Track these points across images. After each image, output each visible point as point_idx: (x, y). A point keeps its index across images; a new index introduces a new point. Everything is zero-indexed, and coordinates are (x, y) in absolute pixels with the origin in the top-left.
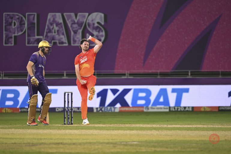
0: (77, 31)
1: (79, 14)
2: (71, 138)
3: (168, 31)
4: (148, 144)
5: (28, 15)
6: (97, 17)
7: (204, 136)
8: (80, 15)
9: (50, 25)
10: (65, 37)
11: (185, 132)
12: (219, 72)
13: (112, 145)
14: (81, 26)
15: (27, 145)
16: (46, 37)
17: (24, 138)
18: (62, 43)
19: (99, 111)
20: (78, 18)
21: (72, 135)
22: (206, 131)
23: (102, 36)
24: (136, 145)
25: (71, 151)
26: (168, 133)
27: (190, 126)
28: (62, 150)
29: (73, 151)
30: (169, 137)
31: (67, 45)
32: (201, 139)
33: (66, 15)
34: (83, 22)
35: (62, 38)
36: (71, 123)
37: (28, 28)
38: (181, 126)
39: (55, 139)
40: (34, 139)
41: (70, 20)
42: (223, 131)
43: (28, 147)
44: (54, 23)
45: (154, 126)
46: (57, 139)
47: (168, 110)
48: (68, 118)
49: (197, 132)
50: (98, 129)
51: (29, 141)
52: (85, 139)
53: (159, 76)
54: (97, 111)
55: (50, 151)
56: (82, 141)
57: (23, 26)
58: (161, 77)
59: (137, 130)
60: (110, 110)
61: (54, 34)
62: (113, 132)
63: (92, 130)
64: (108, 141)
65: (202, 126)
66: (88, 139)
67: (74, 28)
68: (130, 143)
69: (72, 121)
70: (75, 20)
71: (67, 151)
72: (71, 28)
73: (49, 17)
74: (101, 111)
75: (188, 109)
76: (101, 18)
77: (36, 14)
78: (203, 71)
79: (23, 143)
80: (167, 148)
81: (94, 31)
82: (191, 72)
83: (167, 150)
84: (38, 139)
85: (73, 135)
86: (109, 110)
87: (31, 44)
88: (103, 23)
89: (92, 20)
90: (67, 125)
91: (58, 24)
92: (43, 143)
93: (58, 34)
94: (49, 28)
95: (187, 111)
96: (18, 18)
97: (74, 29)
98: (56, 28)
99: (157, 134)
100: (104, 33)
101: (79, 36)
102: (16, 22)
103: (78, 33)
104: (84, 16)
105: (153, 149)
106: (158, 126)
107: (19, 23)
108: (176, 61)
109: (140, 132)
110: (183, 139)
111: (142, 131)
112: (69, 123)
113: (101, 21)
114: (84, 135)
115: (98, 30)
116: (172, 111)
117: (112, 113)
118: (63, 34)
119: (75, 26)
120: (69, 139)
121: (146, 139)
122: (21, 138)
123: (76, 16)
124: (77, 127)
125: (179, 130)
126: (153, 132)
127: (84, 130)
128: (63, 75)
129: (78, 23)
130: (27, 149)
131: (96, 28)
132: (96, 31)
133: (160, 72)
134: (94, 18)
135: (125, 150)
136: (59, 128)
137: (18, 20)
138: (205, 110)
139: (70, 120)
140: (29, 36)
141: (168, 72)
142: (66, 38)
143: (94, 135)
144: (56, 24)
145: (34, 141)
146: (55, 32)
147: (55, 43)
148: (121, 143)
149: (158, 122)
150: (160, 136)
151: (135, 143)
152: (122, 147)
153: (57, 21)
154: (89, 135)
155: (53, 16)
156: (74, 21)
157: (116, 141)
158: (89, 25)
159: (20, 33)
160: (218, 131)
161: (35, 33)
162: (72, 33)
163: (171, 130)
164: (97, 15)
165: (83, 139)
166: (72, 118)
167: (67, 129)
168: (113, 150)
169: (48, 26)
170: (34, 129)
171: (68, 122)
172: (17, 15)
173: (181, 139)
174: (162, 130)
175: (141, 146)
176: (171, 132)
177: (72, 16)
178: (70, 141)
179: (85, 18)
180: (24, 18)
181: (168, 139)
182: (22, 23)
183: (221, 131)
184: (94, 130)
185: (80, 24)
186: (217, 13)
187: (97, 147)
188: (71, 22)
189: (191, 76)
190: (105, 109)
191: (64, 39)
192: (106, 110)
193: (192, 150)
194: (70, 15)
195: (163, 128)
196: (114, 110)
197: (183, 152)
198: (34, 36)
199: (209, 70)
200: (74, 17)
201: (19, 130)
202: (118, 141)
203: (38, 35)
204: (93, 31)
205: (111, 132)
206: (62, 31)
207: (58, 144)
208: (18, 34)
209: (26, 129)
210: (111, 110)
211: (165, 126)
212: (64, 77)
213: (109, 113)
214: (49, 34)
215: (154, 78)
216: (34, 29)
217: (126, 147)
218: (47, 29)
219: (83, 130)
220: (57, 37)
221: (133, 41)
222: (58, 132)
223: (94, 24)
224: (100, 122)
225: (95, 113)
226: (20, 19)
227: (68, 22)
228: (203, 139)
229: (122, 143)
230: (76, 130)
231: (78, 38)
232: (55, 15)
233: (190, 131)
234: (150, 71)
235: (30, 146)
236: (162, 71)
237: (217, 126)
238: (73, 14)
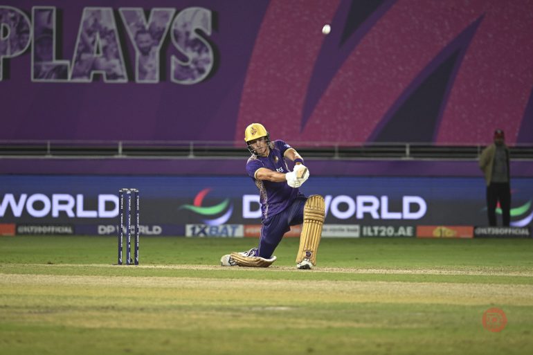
0: (149, 48)
1: (154, 10)
2: (135, 295)
3: (358, 53)
4: (313, 311)
5: (35, 10)
6: (197, 19)
7: (442, 294)
8: (155, 12)
9: (86, 35)
10: (120, 63)
11: (397, 284)
12: (476, 147)
13: (229, 313)
14: (159, 39)
15: (32, 311)
16: (78, 63)
17: (26, 296)
18: (115, 76)
19: (199, 233)
20: (151, 20)
21: (138, 290)
22: (446, 283)
23: (207, 61)
24: (286, 314)
25: (134, 326)
26: (358, 286)
27: (410, 271)
28: (114, 324)
29: (140, 326)
30: (362, 295)
31: (125, 81)
32: (435, 301)
33: (123, 12)
34: (164, 29)
35: (114, 66)
36: (134, 260)
37: (38, 41)
38: (388, 272)
39: (98, 299)
40: (49, 296)
41: (132, 24)
42: (485, 283)
43: (36, 316)
44: (96, 31)
45: (327, 270)
46: (104, 297)
47: (356, 235)
48: (129, 250)
49: (426, 285)
50: (198, 277)
51: (38, 301)
52: (167, 299)
53: (337, 154)
54: (193, 234)
55: (87, 325)
56: (162, 303)
57: (25, 36)
58: (342, 156)
59: (288, 279)
60: (225, 231)
61: (95, 55)
62: (232, 282)
63: (184, 278)
64: (220, 303)
65: (437, 272)
66: (175, 299)
67: (141, 42)
68: (271, 308)
69: (136, 255)
70: (145, 23)
71: (127, 326)
72: (134, 43)
73: (84, 16)
74: (202, 235)
75: (404, 233)
76: (204, 19)
77: (54, 8)
78: (438, 144)
79: (24, 305)
80: (357, 321)
81: (189, 49)
82: (411, 147)
83: (356, 325)
84: (58, 296)
85: (140, 288)
86: (222, 233)
87: (41, 77)
88: (209, 33)
89: (185, 25)
90: (126, 266)
91: (105, 33)
92: (69, 307)
93: (106, 55)
94: (84, 42)
95: (402, 236)
96: (14, 19)
97: (142, 45)
98: (101, 43)
99: (334, 290)
100: (210, 55)
101: (154, 61)
102: (7, 26)
103: (151, 53)
104: (166, 16)
105: (325, 323)
106: (336, 270)
107: (14, 29)
108: (377, 122)
109: (294, 284)
110: (393, 301)
111: (299, 281)
112: (129, 261)
113: (206, 26)
114: (166, 289)
115: (197, 48)
116: (367, 237)
117: (228, 238)
118: (117, 56)
119: (145, 37)
120: (129, 298)
121: (307, 300)
122: (19, 293)
123: (147, 15)
124: (147, 269)
125: (383, 281)
126: (323, 284)
127: (165, 278)
128: (117, 150)
129: (150, 31)
130: (35, 319)
131: (193, 44)
132: (194, 51)
133: (340, 147)
134: (188, 19)
135: (260, 326)
136: (107, 273)
137: (12, 23)
138: (443, 235)
139: (131, 255)
140: (37, 59)
141: (359, 147)
142: (123, 66)
143: (187, 288)
144: (101, 33)
145: (50, 301)
146: (98, 52)
147: (98, 77)
148: (250, 310)
149: (334, 261)
150: (341, 294)
151: (283, 308)
152: (253, 317)
153: (103, 26)
154: (176, 288)
155: (93, 14)
156: (143, 27)
157: (238, 304)
158: (177, 36)
159: (18, 53)
160: (473, 284)
161: (51, 52)
162: (138, 54)
163: (366, 281)
164: (195, 13)
165: (163, 299)
166: (136, 248)
167: (124, 275)
168: (232, 326)
169: (82, 37)
170: (48, 274)
171: (128, 258)
172: (12, 11)
173: (387, 301)
174: (345, 280)
175: (296, 317)
176: (365, 286)
177: (139, 14)
178: (132, 303)
179: (168, 20)
180: (26, 18)
181: (359, 301)
182: (21, 30)
183: (481, 285)
184: (188, 278)
185: (156, 34)
186: (473, 11)
187: (194, 317)
188: (136, 30)
189: (410, 156)
190: (211, 230)
191: (119, 67)
192: (214, 233)
193: (415, 326)
194: (134, 13)
195: (346, 275)
196: (233, 232)
197: (395, 330)
198: (51, 59)
199: (451, 144)
200: (143, 17)
201: (15, 275)
202: (244, 303)
203: (58, 58)
204: (185, 50)
205: (227, 282)
206: (115, 50)
207: (107, 308)
208: (12, 53)
209: (30, 273)
210: (227, 233)
211: (353, 271)
212: (118, 154)
213: (221, 238)
214: (84, 56)
215: (326, 159)
216: (51, 44)
217: (262, 318)
218: (80, 45)
219: (161, 278)
220: (102, 61)
221: (278, 75)
222: (104, 280)
223: (188, 34)
224: (202, 259)
225: (189, 238)
226: (18, 19)
227: (128, 28)
228: (440, 301)
229: (254, 309)
230: (145, 278)
231: (151, 66)
232: (99, 11)
233: (409, 283)
234: (317, 144)
235: (40, 313)
236: (345, 143)
237: (471, 273)
238: (140, 11)
